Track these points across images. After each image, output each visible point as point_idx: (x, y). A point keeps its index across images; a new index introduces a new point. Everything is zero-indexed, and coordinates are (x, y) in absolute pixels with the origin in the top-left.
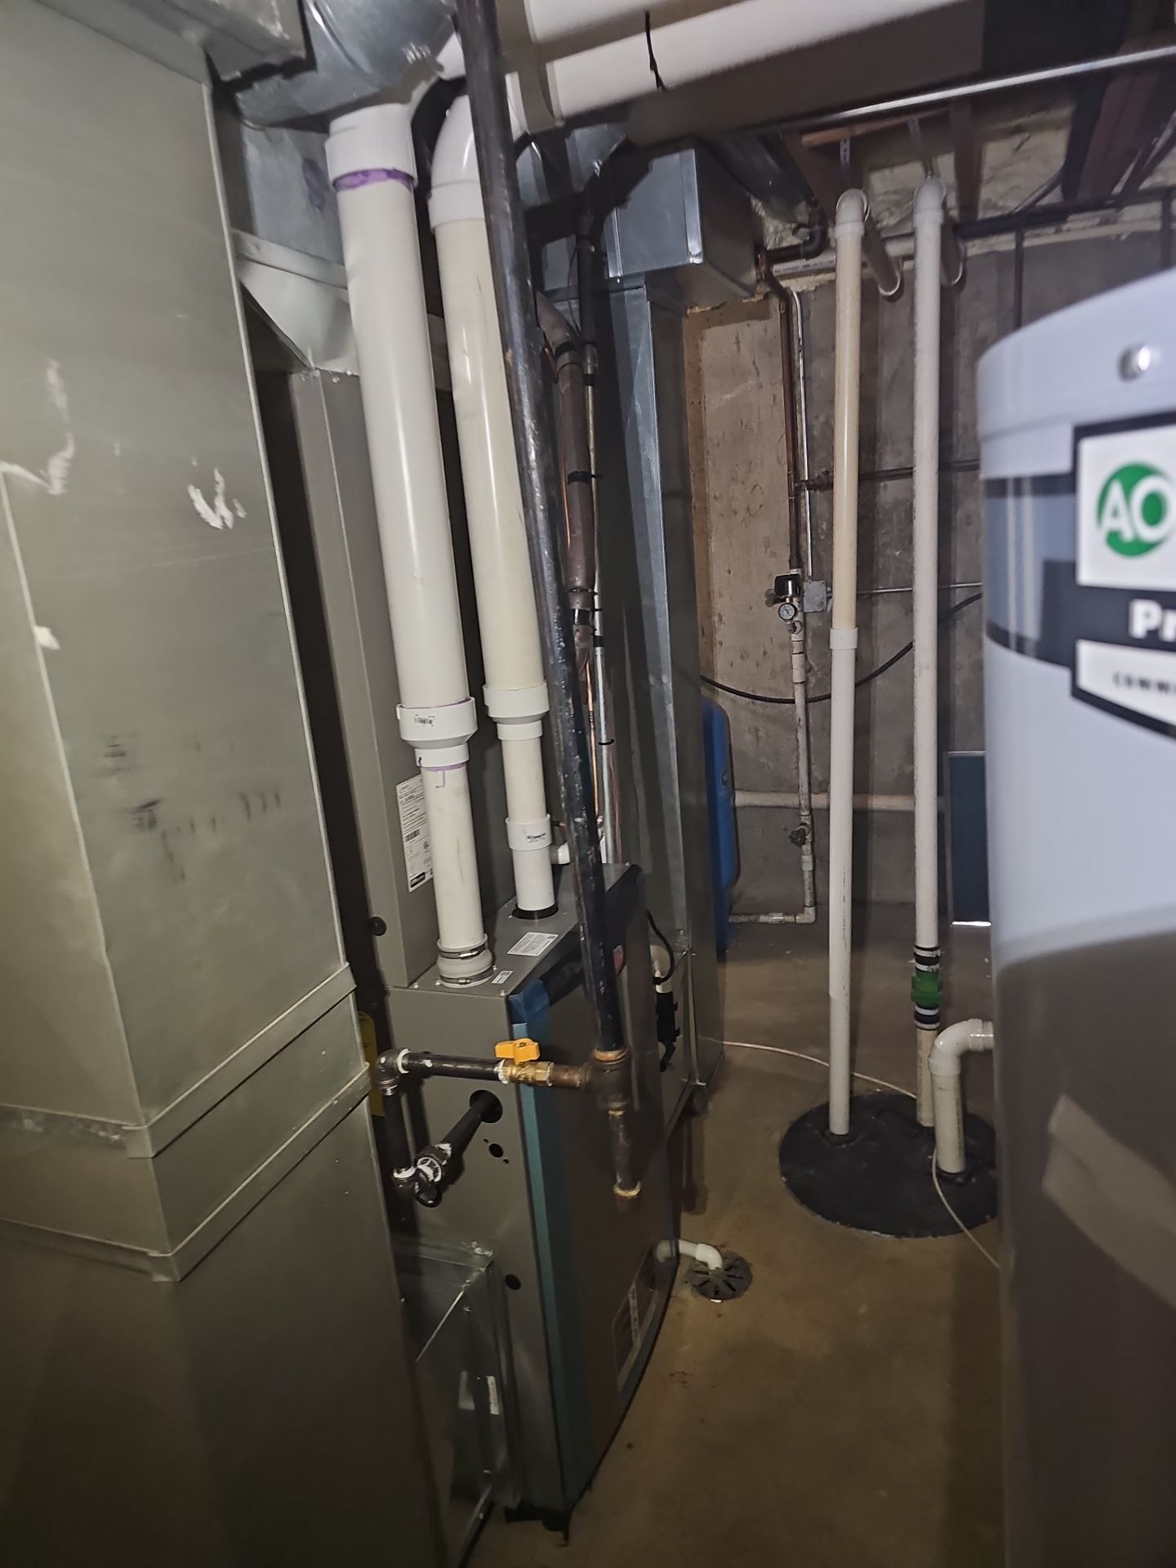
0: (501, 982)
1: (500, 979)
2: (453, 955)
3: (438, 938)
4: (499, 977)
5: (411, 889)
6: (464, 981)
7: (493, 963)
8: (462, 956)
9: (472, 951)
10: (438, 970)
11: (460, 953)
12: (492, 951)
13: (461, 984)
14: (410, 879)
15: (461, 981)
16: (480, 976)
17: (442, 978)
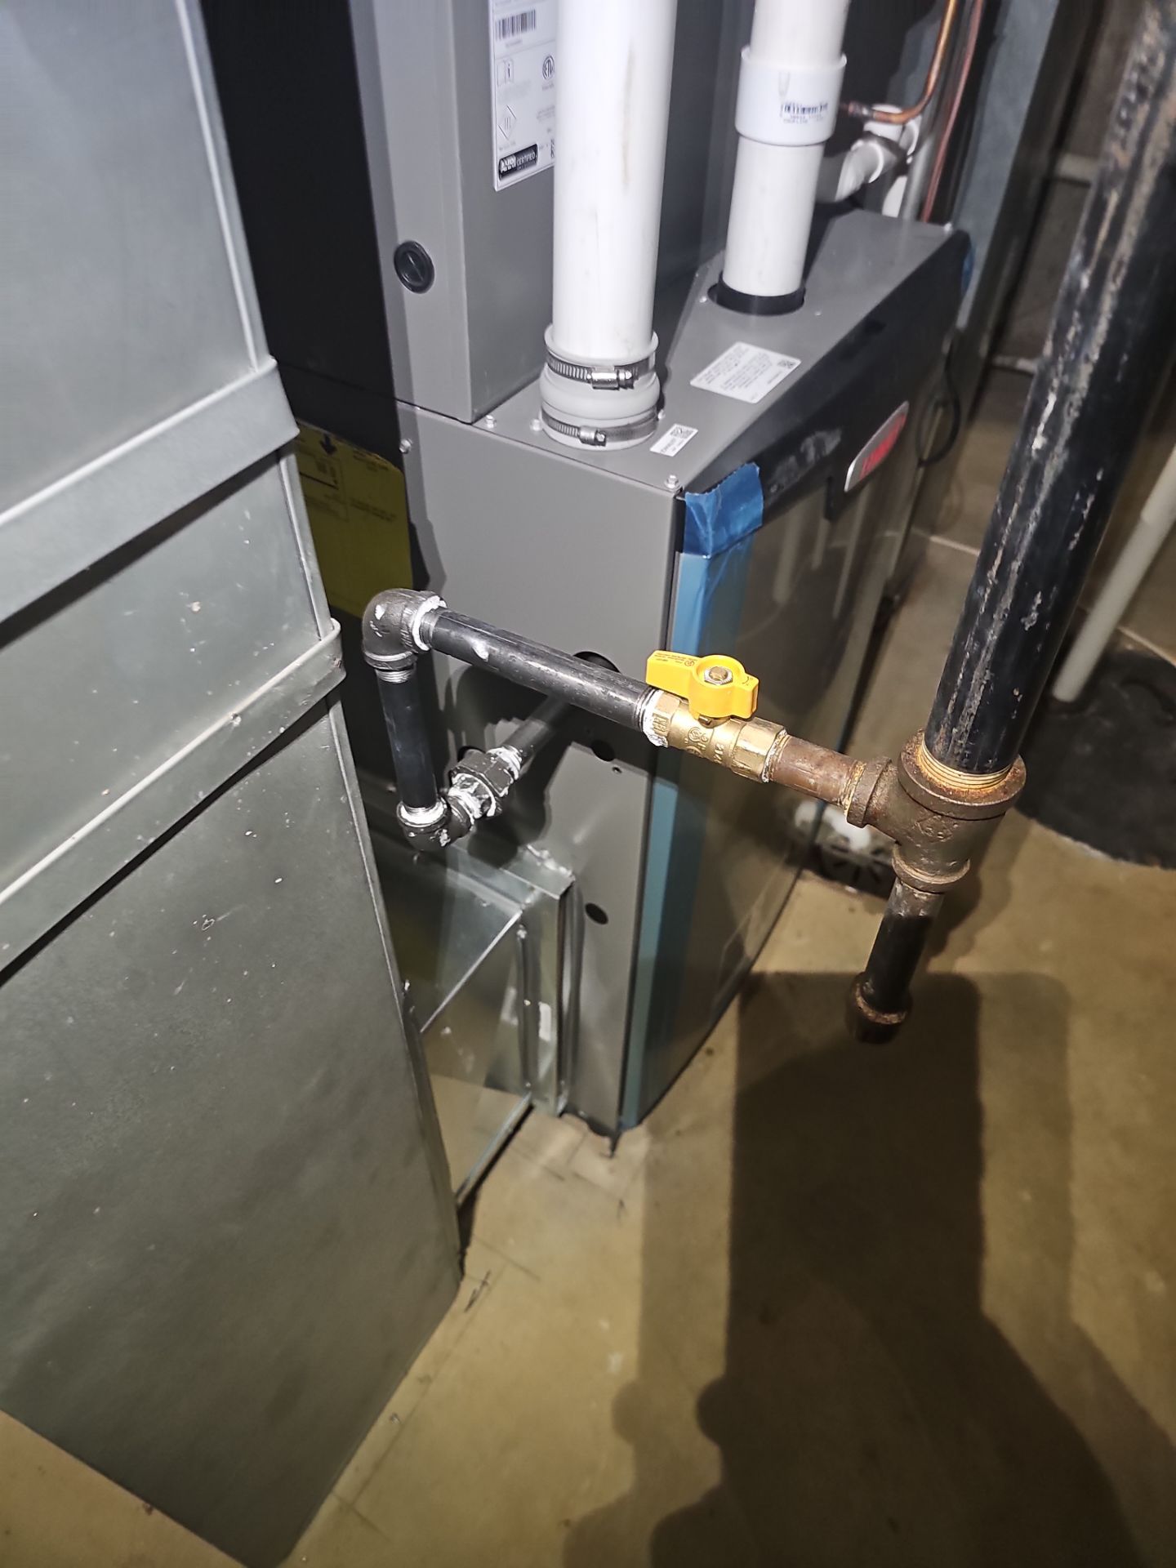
0: (671, 453)
1: (671, 442)
2: (574, 371)
3: (549, 320)
4: (667, 438)
5: (499, 184)
6: (592, 435)
7: (660, 404)
8: (596, 376)
9: (619, 368)
10: (541, 400)
11: (590, 370)
12: (663, 377)
13: (584, 441)
14: (498, 155)
15: (583, 434)
16: (625, 432)
17: (546, 417)
